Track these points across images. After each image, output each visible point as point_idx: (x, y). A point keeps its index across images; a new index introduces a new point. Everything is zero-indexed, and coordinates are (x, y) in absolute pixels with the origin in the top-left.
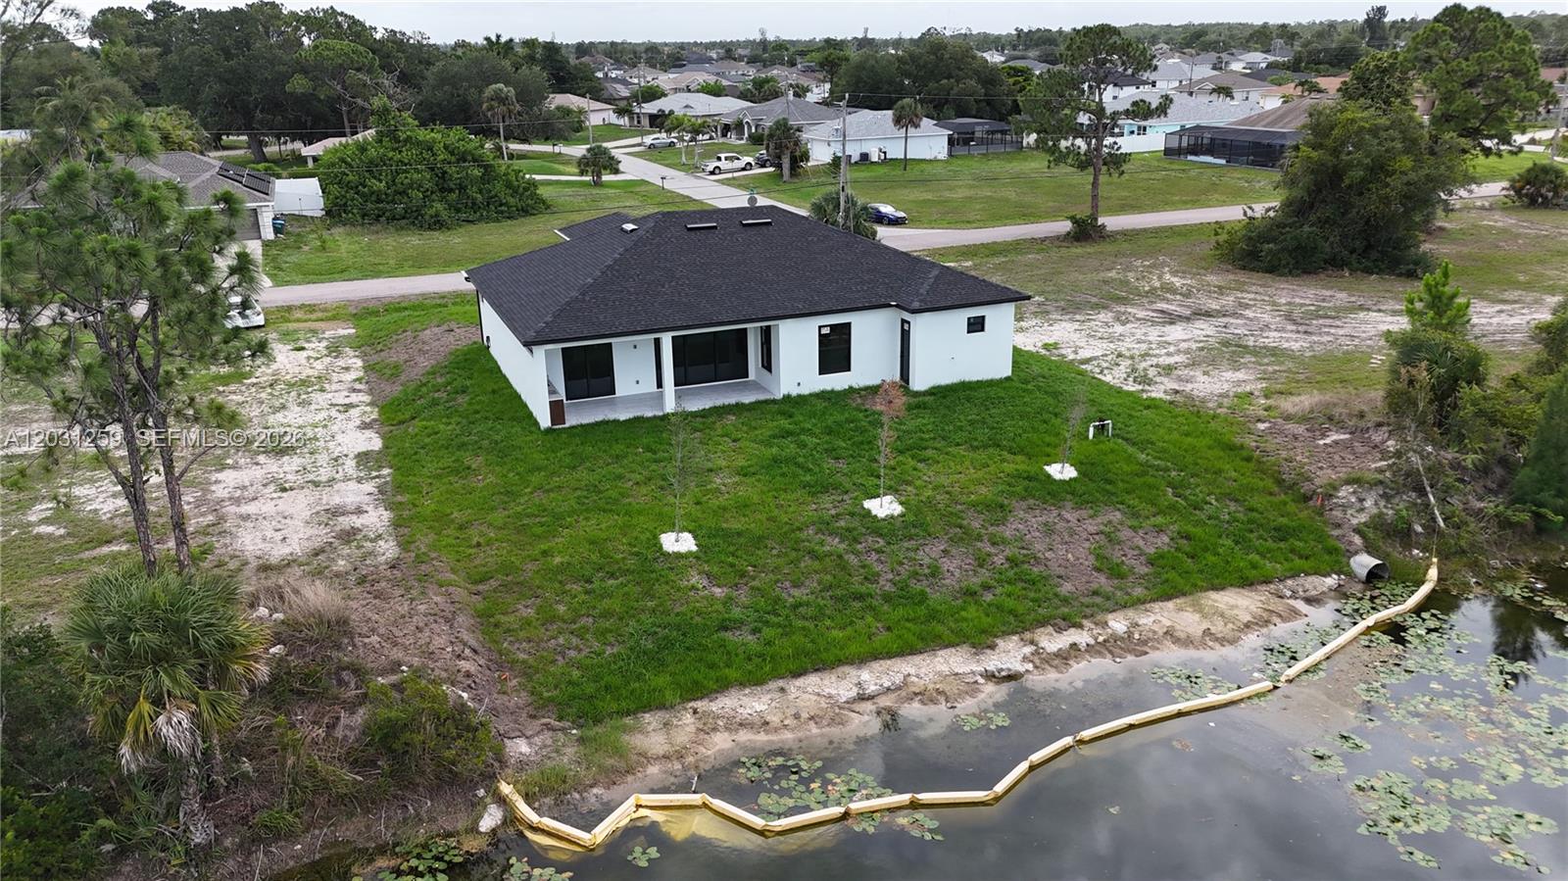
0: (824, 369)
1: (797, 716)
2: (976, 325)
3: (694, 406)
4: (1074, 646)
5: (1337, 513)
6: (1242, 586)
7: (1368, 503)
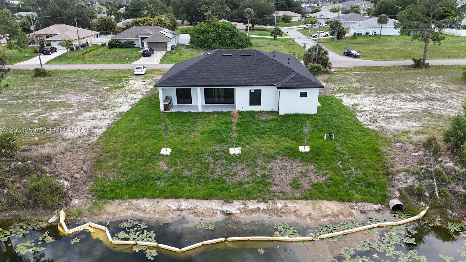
0: (251, 104)
1: (155, 211)
2: (303, 95)
3: (207, 111)
4: (259, 209)
5: (396, 182)
6: (339, 201)
7: (409, 181)
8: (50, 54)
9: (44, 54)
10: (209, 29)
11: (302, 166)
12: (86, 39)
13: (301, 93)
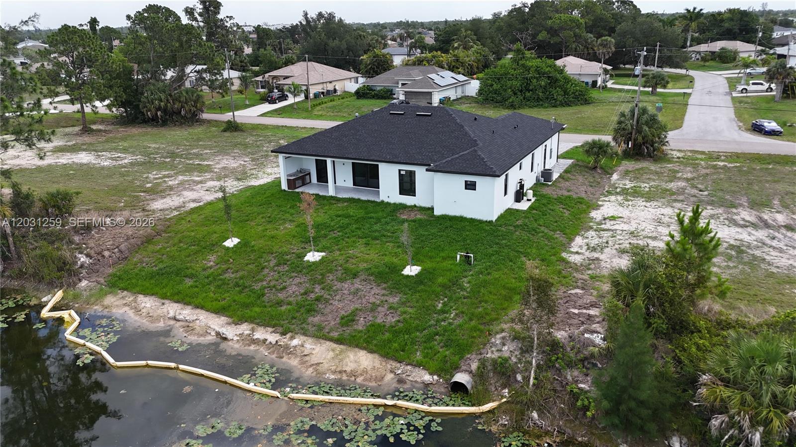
0: (402, 192)
1: (148, 314)
2: (470, 186)
4: (264, 340)
5: (487, 347)
7: (505, 349)
8: (276, 103)
9: (269, 103)
10: (512, 72)
11: (383, 295)
12: (334, 84)
13: (466, 181)
